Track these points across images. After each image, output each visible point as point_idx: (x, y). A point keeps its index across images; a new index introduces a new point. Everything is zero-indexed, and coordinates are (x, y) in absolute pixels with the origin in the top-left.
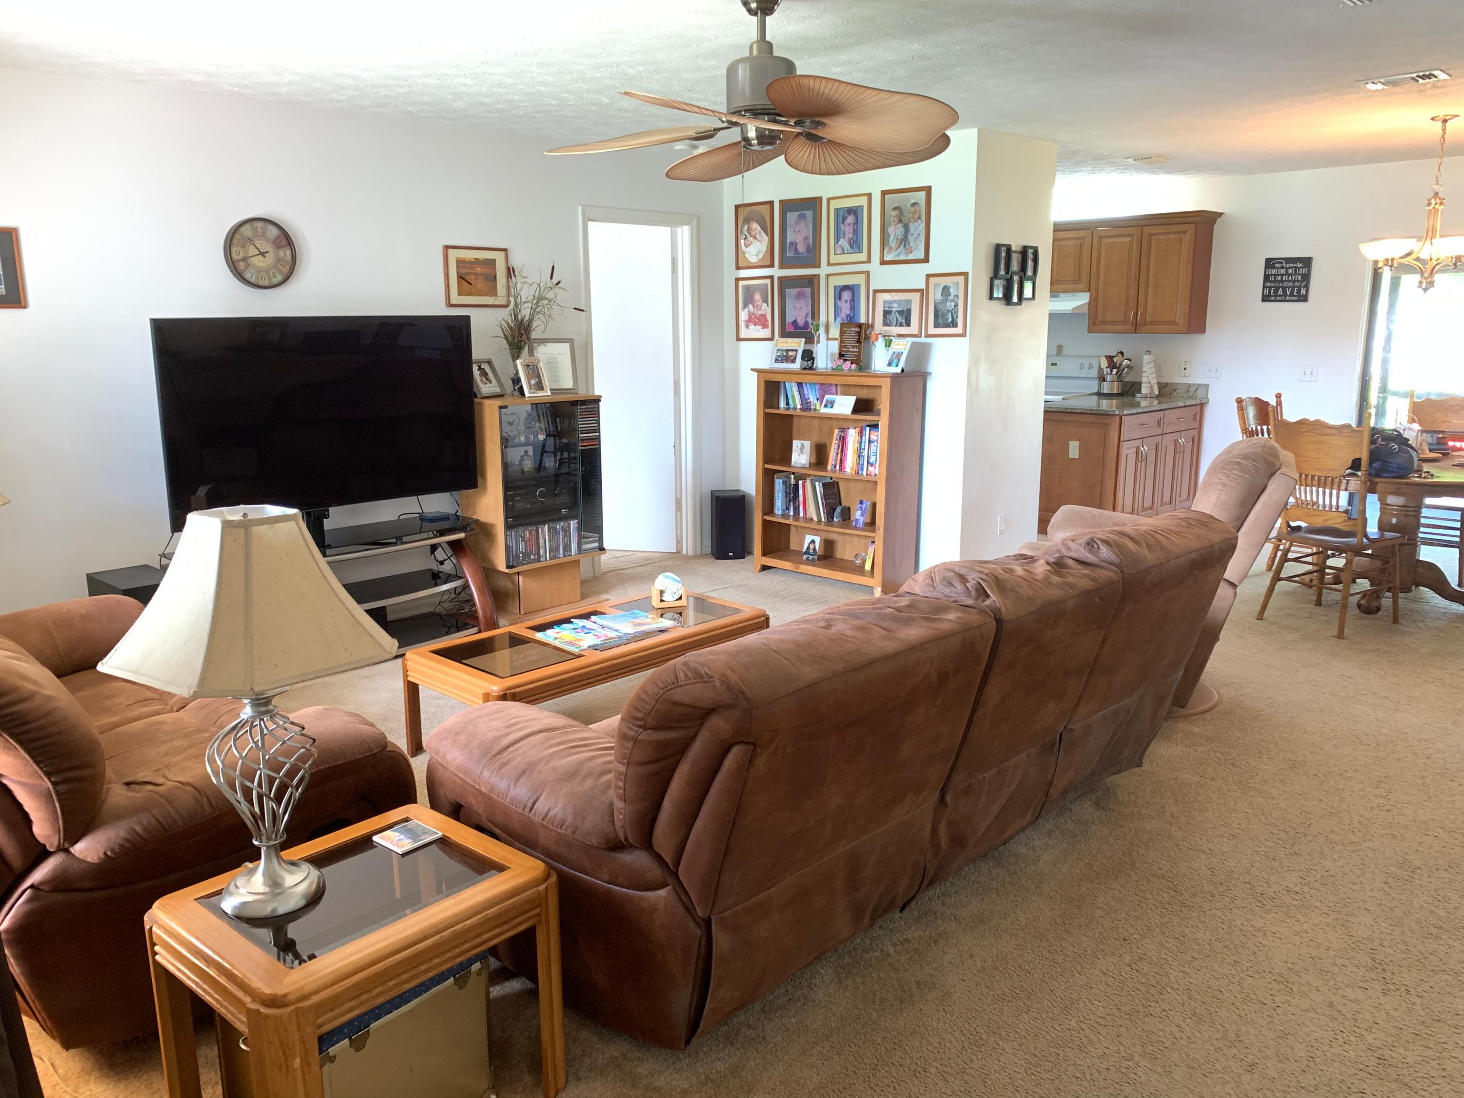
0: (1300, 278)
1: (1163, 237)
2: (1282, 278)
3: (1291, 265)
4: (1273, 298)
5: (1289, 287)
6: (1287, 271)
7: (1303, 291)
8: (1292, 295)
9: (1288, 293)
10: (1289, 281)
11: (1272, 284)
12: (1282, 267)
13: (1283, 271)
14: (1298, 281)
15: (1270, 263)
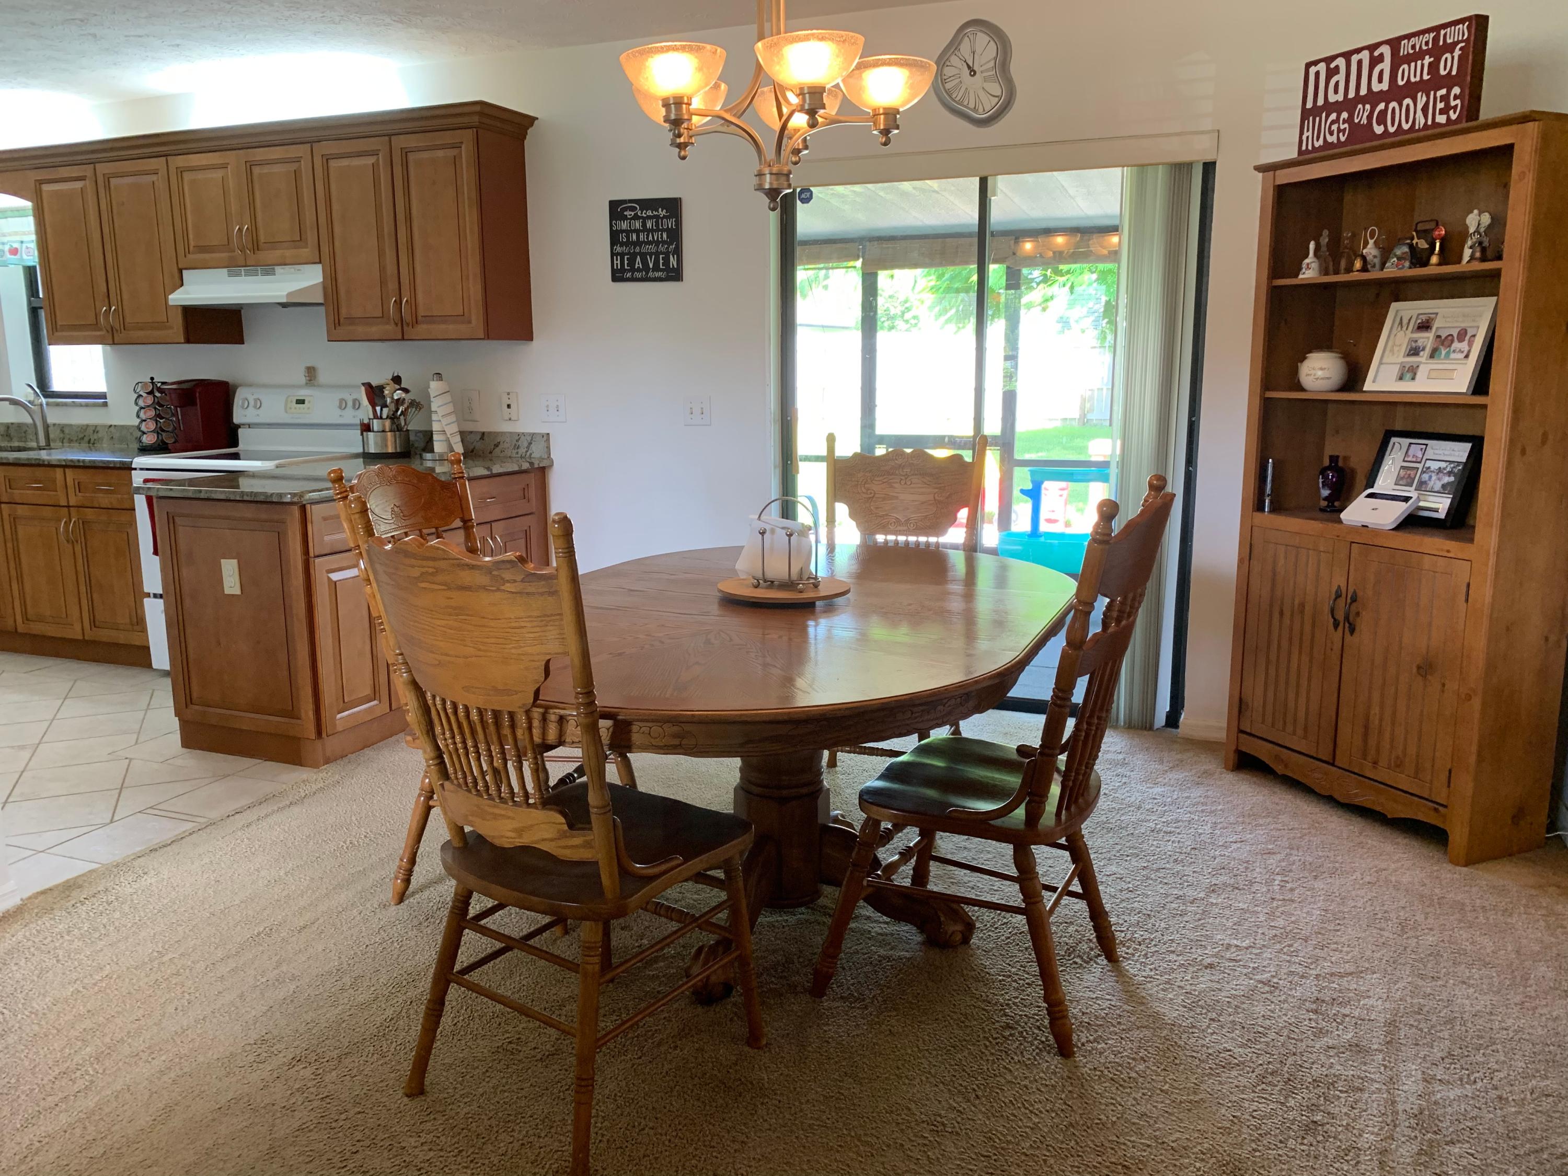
0: (665, 236)
1: (425, 155)
2: (638, 237)
3: (650, 213)
4: (629, 275)
5: (651, 254)
6: (644, 225)
7: (673, 261)
8: (656, 268)
9: (651, 266)
10: (650, 243)
11: (624, 249)
12: (636, 217)
13: (638, 225)
14: (664, 242)
15: (617, 209)
